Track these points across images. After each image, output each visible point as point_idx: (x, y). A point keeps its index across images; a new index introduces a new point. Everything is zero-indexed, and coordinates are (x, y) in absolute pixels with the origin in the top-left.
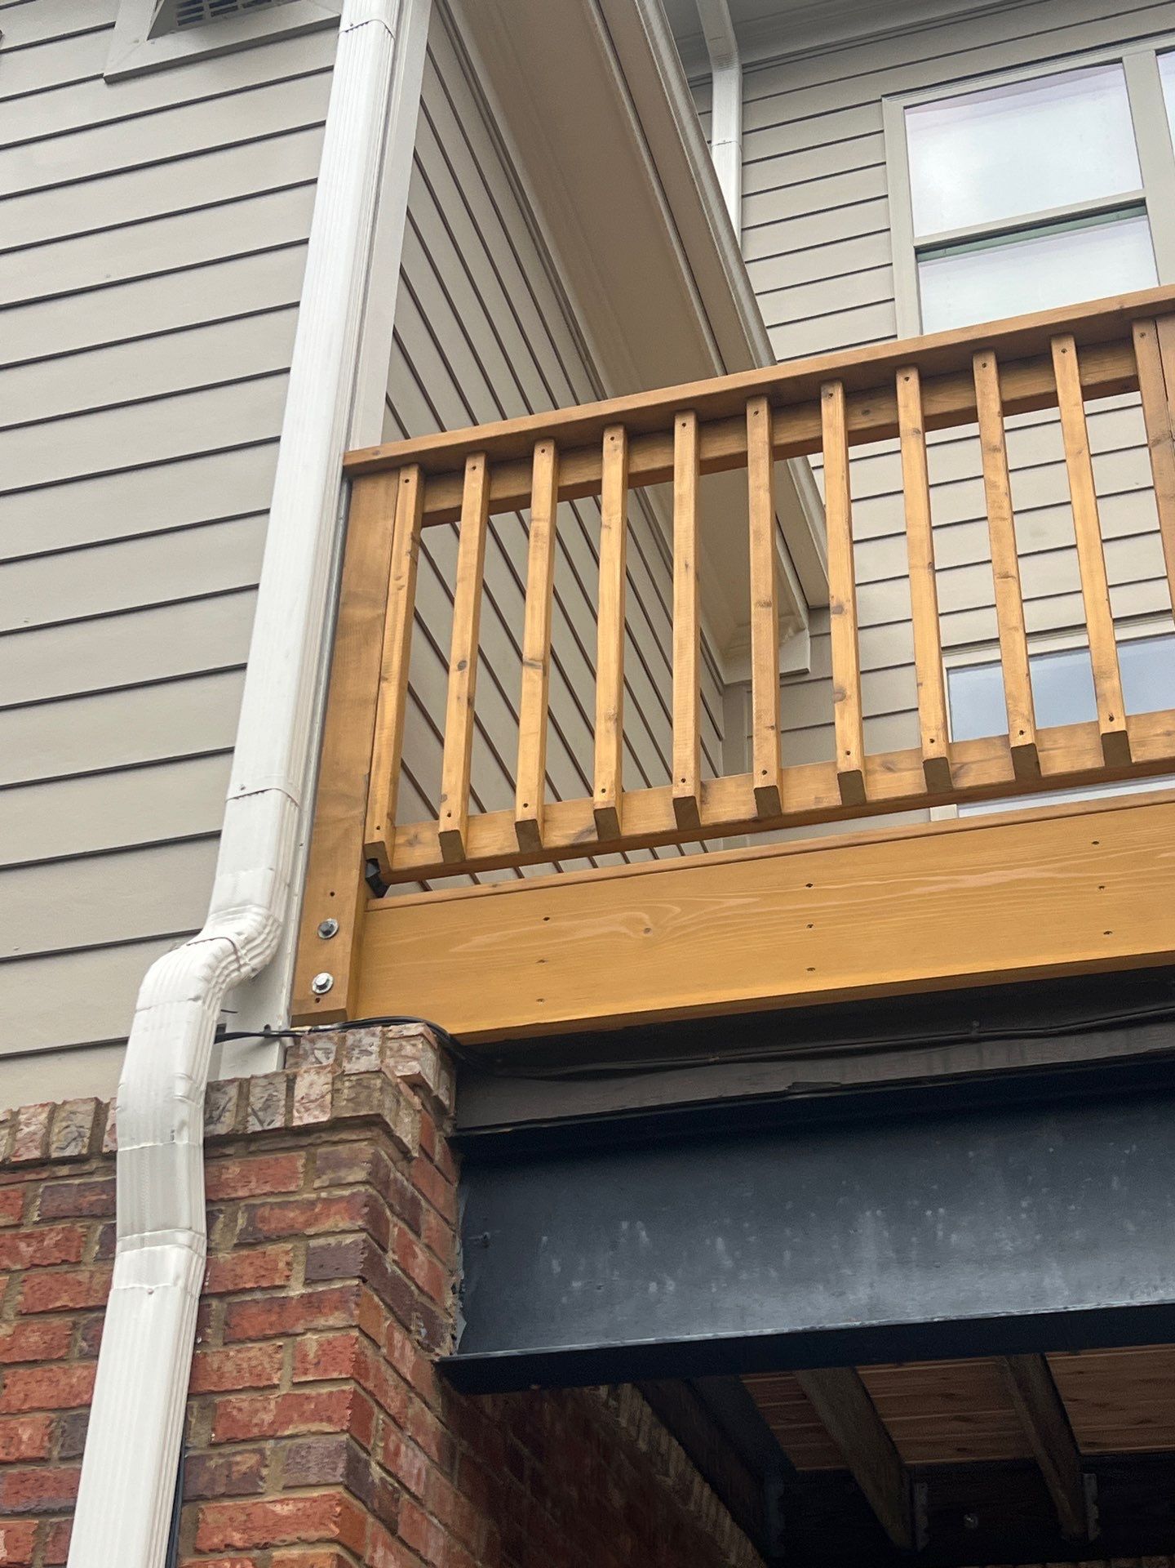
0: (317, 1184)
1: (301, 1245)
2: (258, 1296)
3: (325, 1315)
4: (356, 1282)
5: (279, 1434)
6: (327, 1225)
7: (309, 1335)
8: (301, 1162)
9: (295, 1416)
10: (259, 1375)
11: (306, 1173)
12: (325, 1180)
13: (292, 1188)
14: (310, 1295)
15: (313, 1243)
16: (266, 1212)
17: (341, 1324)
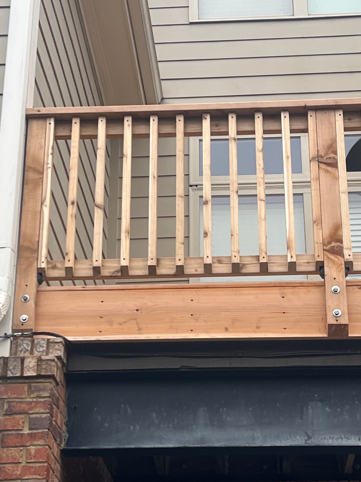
0: (32, 396)
1: (27, 416)
2: (13, 432)
3: (37, 441)
4: (47, 430)
5: (22, 478)
6: (37, 410)
7: (31, 447)
8: (26, 388)
9: (28, 473)
10: (15, 459)
11: (28, 392)
12: (35, 395)
13: (24, 397)
14: (31, 433)
15: (32, 416)
16: (15, 404)
17: (43, 444)
